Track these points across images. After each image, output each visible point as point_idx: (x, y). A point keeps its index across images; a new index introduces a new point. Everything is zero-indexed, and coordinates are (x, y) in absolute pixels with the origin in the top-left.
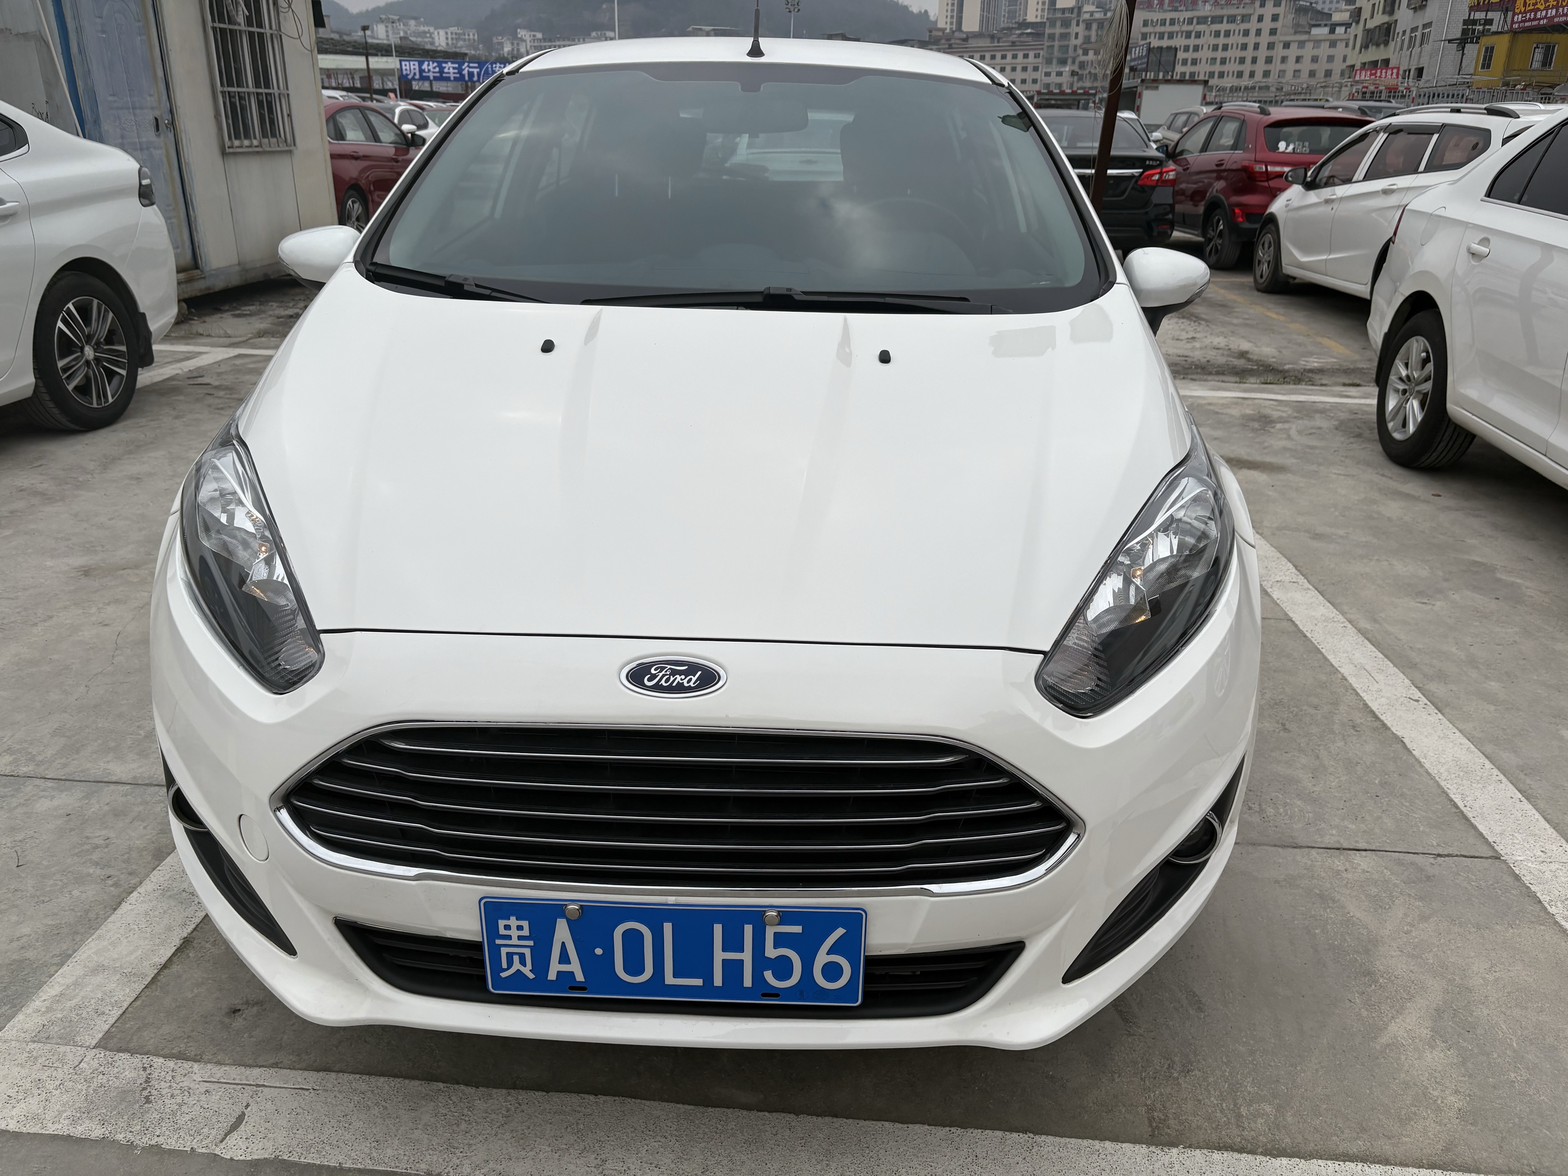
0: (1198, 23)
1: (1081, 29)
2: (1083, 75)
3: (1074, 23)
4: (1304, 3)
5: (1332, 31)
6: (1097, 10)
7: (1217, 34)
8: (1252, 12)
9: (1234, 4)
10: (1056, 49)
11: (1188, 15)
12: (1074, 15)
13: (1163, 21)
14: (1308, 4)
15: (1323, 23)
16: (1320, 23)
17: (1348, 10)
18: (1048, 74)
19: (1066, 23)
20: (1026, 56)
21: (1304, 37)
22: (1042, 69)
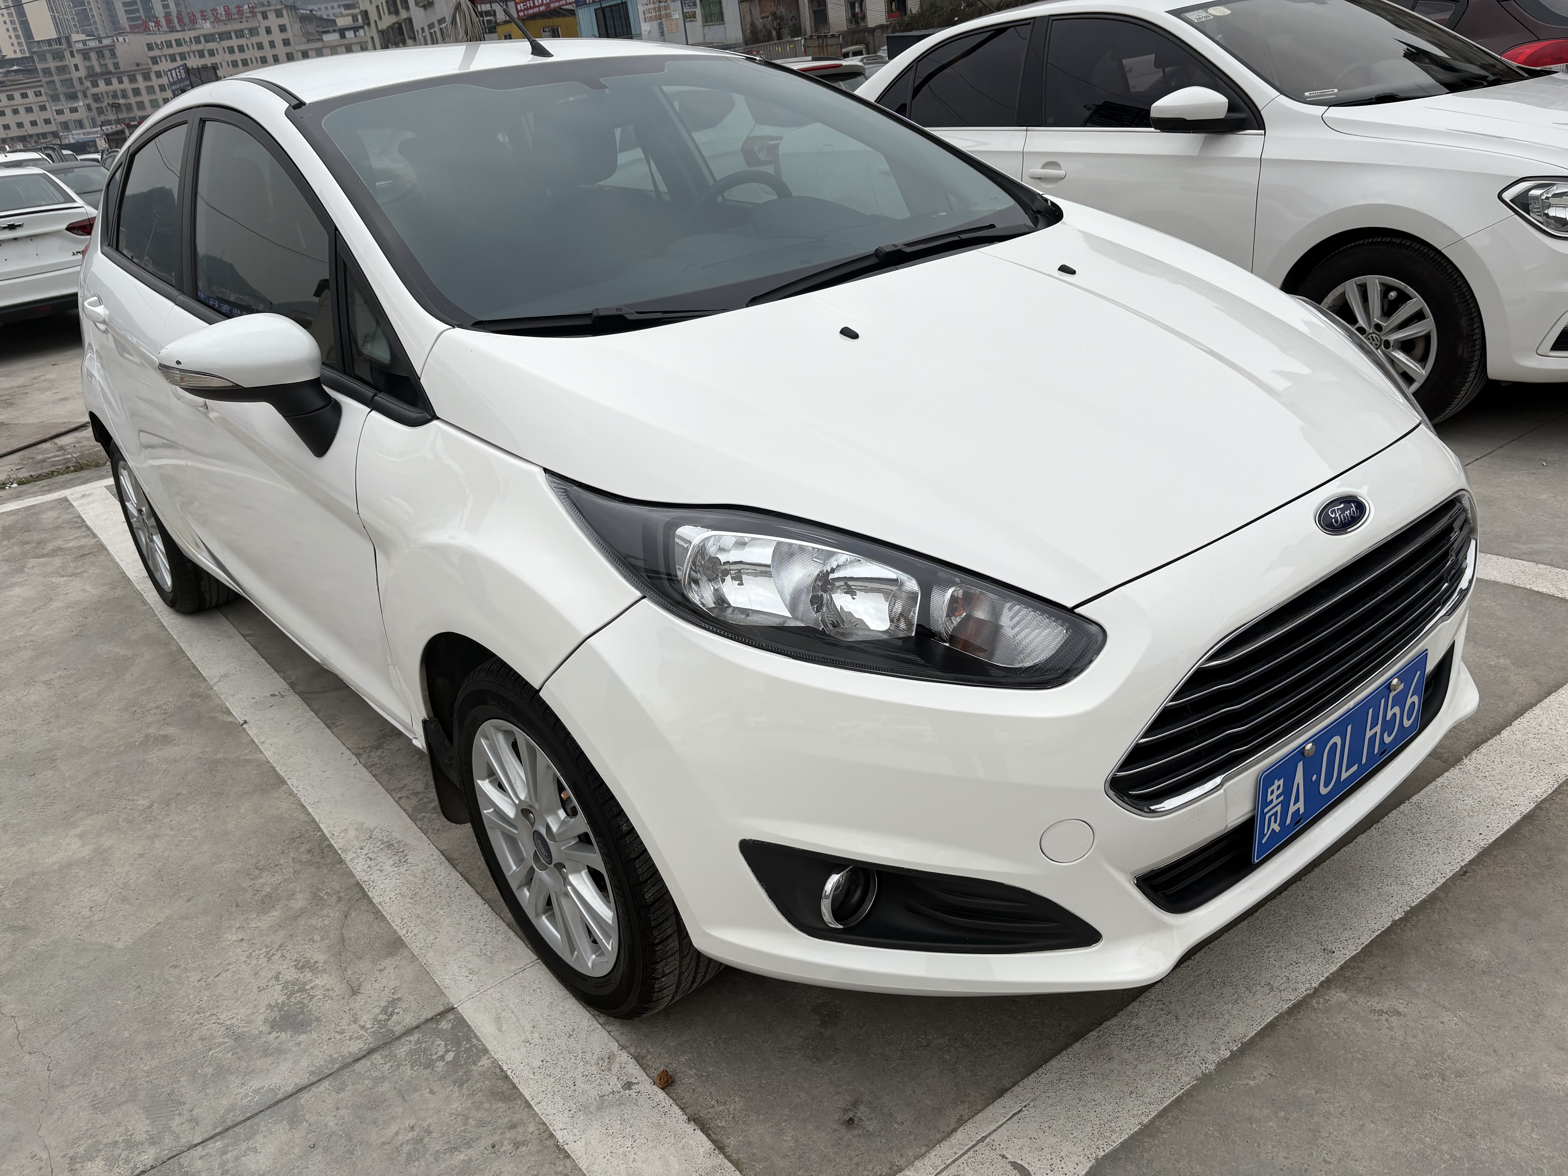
0: (207, 41)
1: (78, 59)
2: (102, 108)
3: (67, 54)
4: (305, 12)
5: (343, 36)
6: (88, 38)
7: (231, 50)
8: (258, 25)
9: (235, 19)
10: (58, 84)
11: (193, 34)
12: (64, 46)
13: (168, 43)
14: (308, 12)
15: (331, 29)
16: (327, 29)
17: (348, 15)
18: (60, 112)
19: (58, 56)
20: (24, 96)
21: (319, 45)
22: (50, 106)
